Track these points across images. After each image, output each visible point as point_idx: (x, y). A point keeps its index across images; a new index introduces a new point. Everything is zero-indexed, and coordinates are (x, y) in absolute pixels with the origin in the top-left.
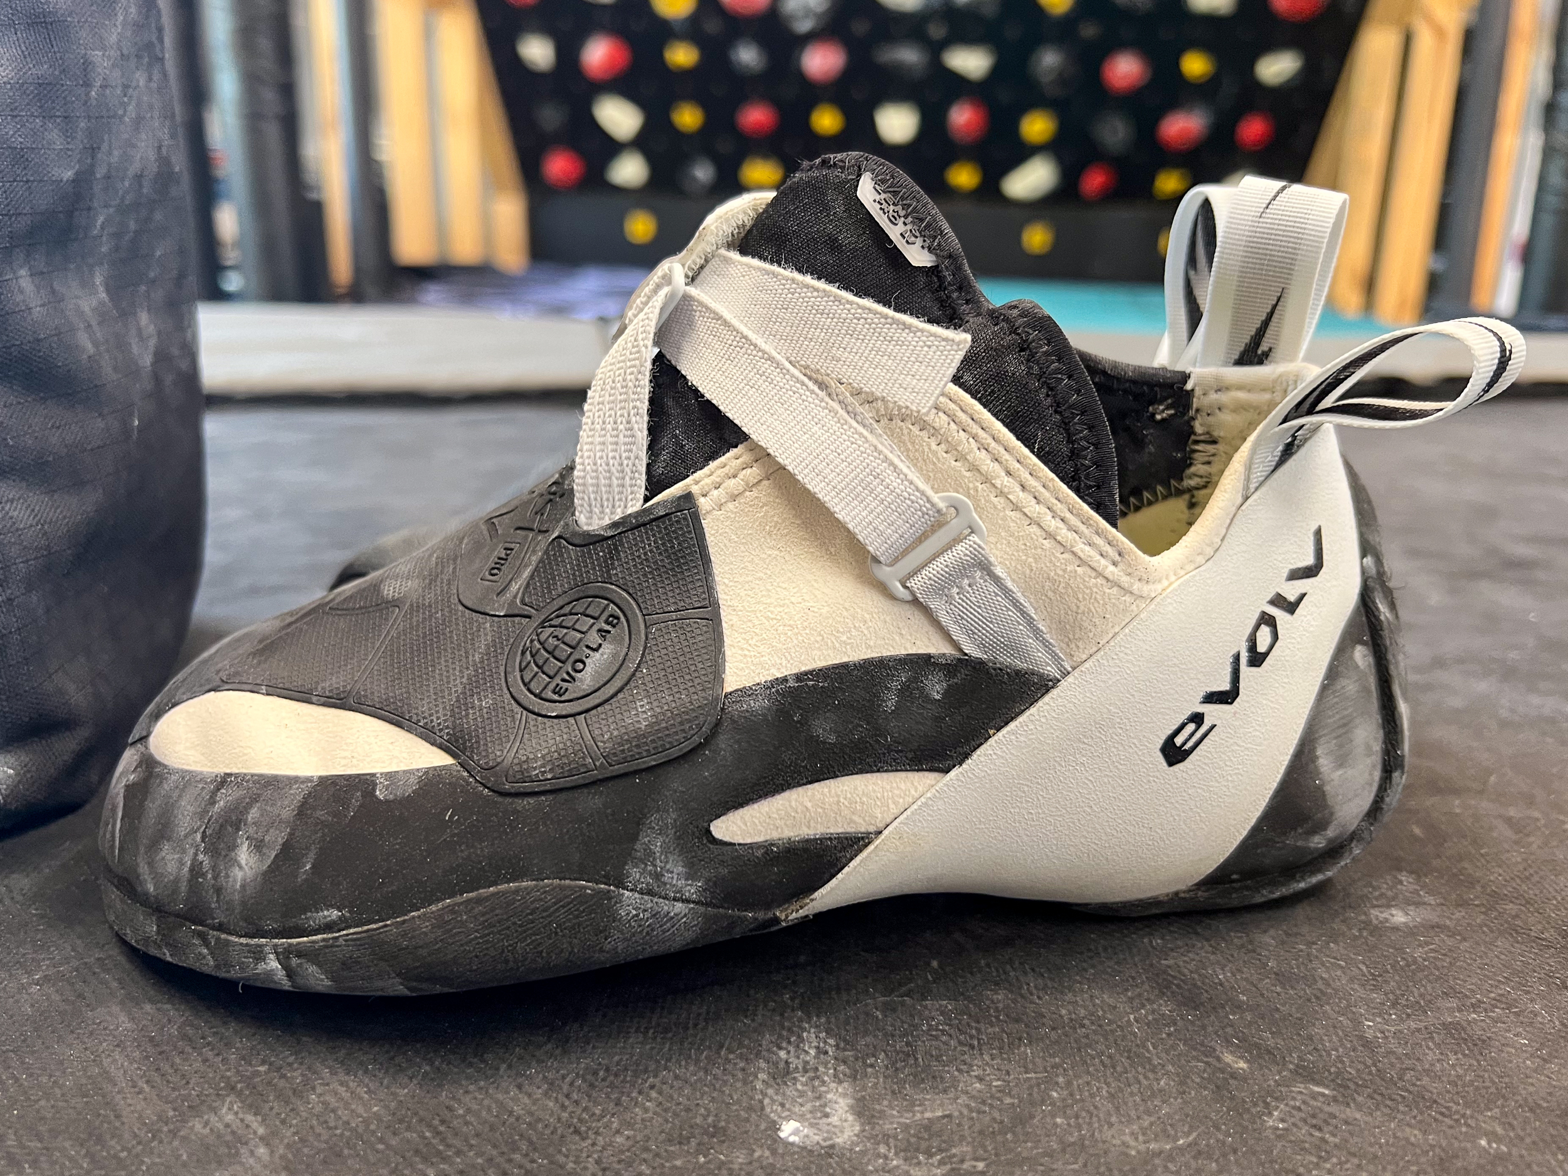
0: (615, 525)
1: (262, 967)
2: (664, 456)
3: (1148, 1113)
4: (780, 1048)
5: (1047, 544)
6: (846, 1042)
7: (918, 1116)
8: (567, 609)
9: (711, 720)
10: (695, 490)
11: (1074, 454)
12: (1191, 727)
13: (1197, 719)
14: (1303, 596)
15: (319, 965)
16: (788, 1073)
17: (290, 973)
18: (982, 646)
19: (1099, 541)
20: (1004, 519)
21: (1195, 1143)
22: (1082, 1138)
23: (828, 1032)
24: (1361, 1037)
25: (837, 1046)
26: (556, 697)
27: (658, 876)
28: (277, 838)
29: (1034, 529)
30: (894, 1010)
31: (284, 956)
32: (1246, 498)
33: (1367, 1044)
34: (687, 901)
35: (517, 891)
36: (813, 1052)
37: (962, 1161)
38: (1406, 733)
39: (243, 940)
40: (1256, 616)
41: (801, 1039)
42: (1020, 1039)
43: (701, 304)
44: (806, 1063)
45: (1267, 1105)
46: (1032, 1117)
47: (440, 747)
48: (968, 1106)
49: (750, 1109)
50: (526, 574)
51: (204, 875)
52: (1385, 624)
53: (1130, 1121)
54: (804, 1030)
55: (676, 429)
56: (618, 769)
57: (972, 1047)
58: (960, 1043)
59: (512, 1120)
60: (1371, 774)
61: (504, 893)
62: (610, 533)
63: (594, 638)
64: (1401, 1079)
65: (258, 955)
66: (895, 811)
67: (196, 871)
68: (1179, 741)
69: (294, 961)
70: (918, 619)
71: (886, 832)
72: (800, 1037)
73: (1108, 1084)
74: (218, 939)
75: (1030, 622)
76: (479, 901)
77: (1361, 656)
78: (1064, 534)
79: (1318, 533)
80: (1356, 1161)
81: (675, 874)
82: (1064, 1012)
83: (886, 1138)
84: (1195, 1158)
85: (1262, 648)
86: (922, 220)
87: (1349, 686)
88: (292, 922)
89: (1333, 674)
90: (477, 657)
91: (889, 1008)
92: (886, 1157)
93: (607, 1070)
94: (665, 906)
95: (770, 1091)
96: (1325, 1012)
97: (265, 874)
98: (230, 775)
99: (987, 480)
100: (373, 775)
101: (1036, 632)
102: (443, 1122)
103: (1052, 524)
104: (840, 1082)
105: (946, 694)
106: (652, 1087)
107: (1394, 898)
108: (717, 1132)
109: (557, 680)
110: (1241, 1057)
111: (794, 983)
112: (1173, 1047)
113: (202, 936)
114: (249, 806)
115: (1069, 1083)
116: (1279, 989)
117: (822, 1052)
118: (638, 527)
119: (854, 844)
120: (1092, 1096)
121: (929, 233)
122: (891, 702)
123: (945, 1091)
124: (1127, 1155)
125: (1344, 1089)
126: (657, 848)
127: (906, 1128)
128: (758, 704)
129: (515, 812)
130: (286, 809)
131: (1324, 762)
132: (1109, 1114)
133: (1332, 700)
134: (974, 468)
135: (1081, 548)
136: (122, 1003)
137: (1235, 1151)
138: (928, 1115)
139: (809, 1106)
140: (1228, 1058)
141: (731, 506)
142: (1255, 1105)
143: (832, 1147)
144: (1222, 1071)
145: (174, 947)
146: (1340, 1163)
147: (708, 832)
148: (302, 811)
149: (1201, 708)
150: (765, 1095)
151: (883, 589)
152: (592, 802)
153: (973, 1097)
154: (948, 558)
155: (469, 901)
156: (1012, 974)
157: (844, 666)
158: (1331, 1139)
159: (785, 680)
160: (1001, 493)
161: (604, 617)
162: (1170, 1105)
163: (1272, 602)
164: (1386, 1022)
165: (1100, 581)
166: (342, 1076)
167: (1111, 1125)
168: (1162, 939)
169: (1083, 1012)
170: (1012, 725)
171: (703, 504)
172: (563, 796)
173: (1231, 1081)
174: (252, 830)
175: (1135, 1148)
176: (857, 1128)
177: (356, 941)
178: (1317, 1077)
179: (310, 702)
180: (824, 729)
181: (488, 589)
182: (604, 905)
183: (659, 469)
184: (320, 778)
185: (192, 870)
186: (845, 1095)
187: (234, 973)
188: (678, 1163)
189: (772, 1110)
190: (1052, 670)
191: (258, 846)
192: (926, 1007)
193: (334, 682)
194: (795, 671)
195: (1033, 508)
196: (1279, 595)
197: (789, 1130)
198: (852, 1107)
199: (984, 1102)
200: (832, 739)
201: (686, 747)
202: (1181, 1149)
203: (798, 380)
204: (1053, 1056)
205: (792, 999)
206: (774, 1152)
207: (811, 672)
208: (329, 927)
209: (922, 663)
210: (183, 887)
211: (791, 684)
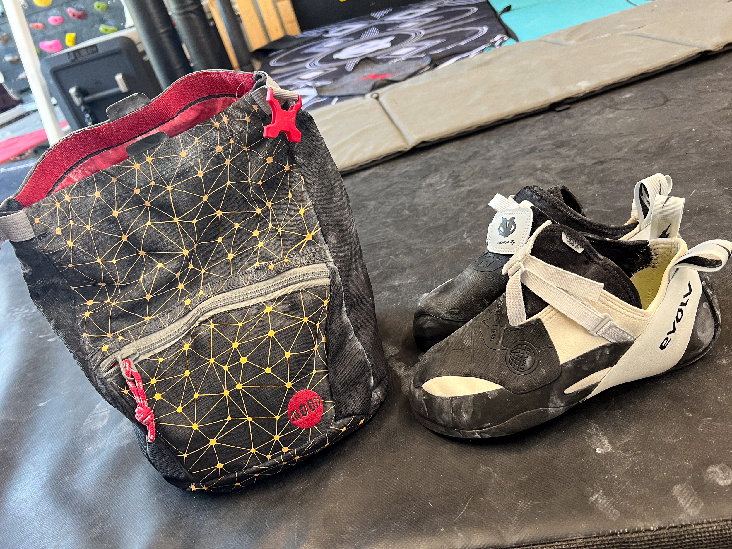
0: (521, 326)
1: (475, 436)
2: (529, 308)
3: (672, 432)
4: (587, 430)
5: (627, 317)
6: (601, 425)
7: (623, 442)
8: (516, 348)
9: (560, 371)
10: (540, 317)
11: (630, 297)
12: (666, 341)
13: (667, 339)
14: (688, 301)
15: (488, 434)
16: (591, 436)
17: (481, 436)
18: (616, 340)
19: (639, 313)
20: (617, 314)
21: (684, 438)
22: (659, 441)
23: (596, 423)
24: (718, 402)
25: (599, 427)
26: (522, 370)
27: (555, 404)
28: (471, 410)
29: (624, 315)
30: (608, 414)
31: (480, 433)
32: (670, 281)
33: (719, 403)
34: (562, 407)
35: (527, 413)
36: (594, 429)
37: (636, 451)
38: (720, 318)
39: (469, 431)
40: (677, 310)
41: (591, 427)
42: (639, 418)
43: (529, 272)
44: (594, 432)
45: (698, 425)
46: (647, 438)
47: (498, 384)
48: (633, 437)
49: (587, 446)
50: (502, 338)
51: (456, 420)
52: (710, 295)
53: (669, 435)
54: (590, 424)
55: (530, 302)
56: (542, 385)
57: (629, 422)
58: (626, 421)
59: (540, 458)
60: (712, 331)
61: (525, 414)
62: (520, 328)
63: (526, 355)
64: (727, 412)
65: (474, 434)
66: (602, 377)
67: (453, 419)
68: (663, 345)
69: (482, 434)
70: (601, 339)
71: (601, 382)
72: (590, 426)
73: (662, 426)
74: (463, 432)
75: (626, 333)
76: (520, 417)
77: (705, 305)
78: (631, 315)
79: (689, 284)
80: (719, 436)
81: (559, 403)
82: (647, 408)
83: (618, 448)
84: (684, 442)
85: (679, 318)
86: (579, 241)
87: (703, 314)
88: (480, 427)
89: (698, 313)
90: (498, 361)
91: (607, 414)
92: (620, 453)
93: (553, 442)
94: (558, 409)
95: (590, 441)
96: (708, 396)
97: (470, 418)
98: (453, 397)
99: (611, 307)
100: (486, 392)
101: (628, 334)
102: (526, 461)
103: (627, 313)
104: (604, 436)
105: (610, 352)
106: (564, 445)
107: (723, 355)
108: (583, 453)
109: (520, 366)
110: (690, 413)
111: (583, 411)
112: (674, 413)
113: (459, 432)
114: (461, 404)
115: (653, 427)
116: (696, 391)
117: (596, 429)
118: (527, 326)
119: (594, 386)
120: (659, 430)
121: (580, 243)
122: (598, 358)
123: (627, 434)
124: (670, 444)
125: (715, 417)
126: (554, 399)
127: (621, 445)
128: (570, 365)
129: (522, 397)
130: (470, 404)
131: (699, 334)
132: (664, 434)
133: (699, 318)
134: (607, 305)
135: (635, 316)
136: (441, 445)
137: (692, 438)
138: (625, 441)
139: (599, 444)
140: (687, 414)
141: (550, 320)
142: (695, 425)
143: (608, 452)
144: (686, 417)
145: (451, 434)
146: (716, 437)
147: (564, 393)
148: (474, 403)
149: (667, 336)
150: (589, 442)
151: (592, 335)
152: (538, 393)
153: (633, 435)
154: (605, 326)
155: (518, 417)
156: (632, 399)
157: (587, 353)
158: (713, 431)
159: (574, 359)
160: (615, 309)
161: (526, 349)
162: (677, 429)
163: (680, 305)
164: (723, 396)
165: (640, 321)
166: (499, 454)
167: (665, 437)
168: (665, 380)
169: (651, 407)
170: (625, 354)
171: (543, 320)
172: (531, 393)
173: (689, 420)
174: (464, 409)
175: (671, 441)
176: (611, 447)
177: (496, 429)
178: (708, 415)
179: (462, 376)
180: (585, 368)
181: (493, 343)
182: (546, 412)
183: (529, 312)
184: (475, 395)
185: (452, 418)
186: (606, 439)
187: (469, 437)
188: (579, 462)
189: (592, 446)
190: (632, 339)
191: (467, 412)
192: (615, 412)
193: (466, 370)
194: (576, 357)
195: (622, 311)
196: (682, 303)
197: (598, 450)
198: (608, 442)
199: (636, 436)
200: (587, 369)
201: (556, 378)
202: (681, 440)
203: (561, 292)
204: (648, 421)
205: (584, 416)
206: (597, 456)
207: (579, 356)
208: (489, 427)
209: (603, 347)
210: (451, 423)
211: (576, 360)
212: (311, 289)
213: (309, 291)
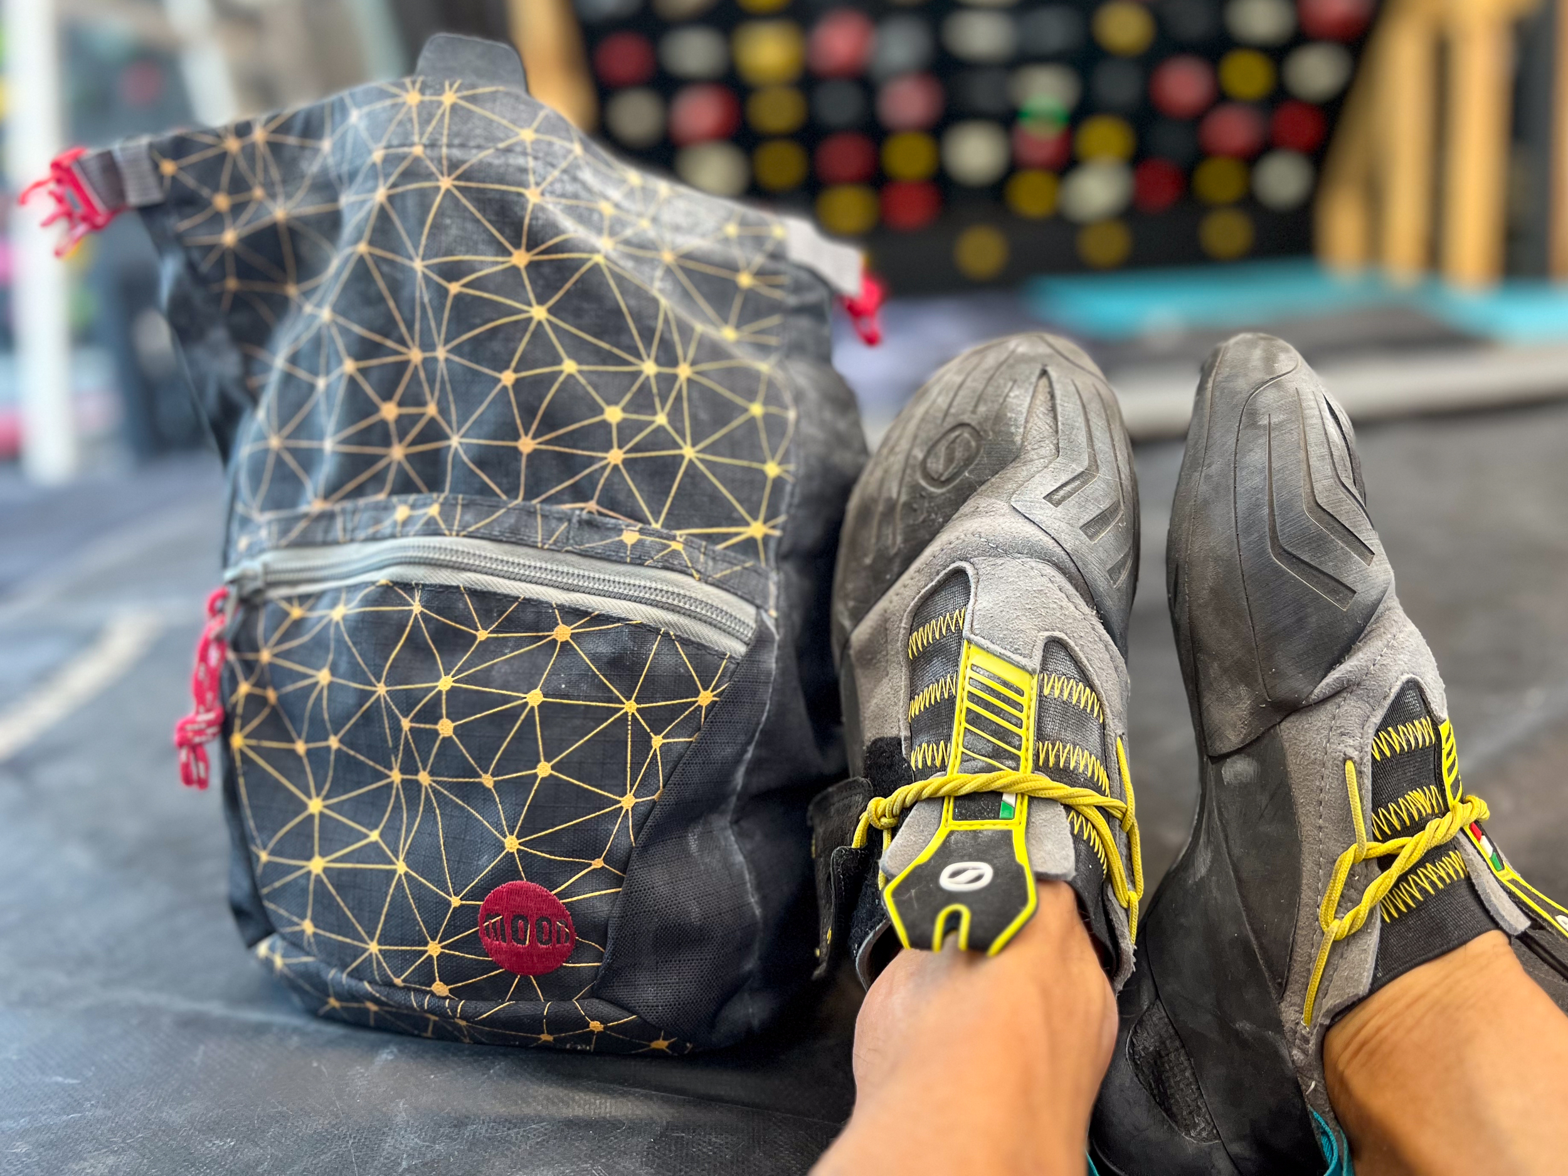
212: (686, 642)
213: (682, 644)
